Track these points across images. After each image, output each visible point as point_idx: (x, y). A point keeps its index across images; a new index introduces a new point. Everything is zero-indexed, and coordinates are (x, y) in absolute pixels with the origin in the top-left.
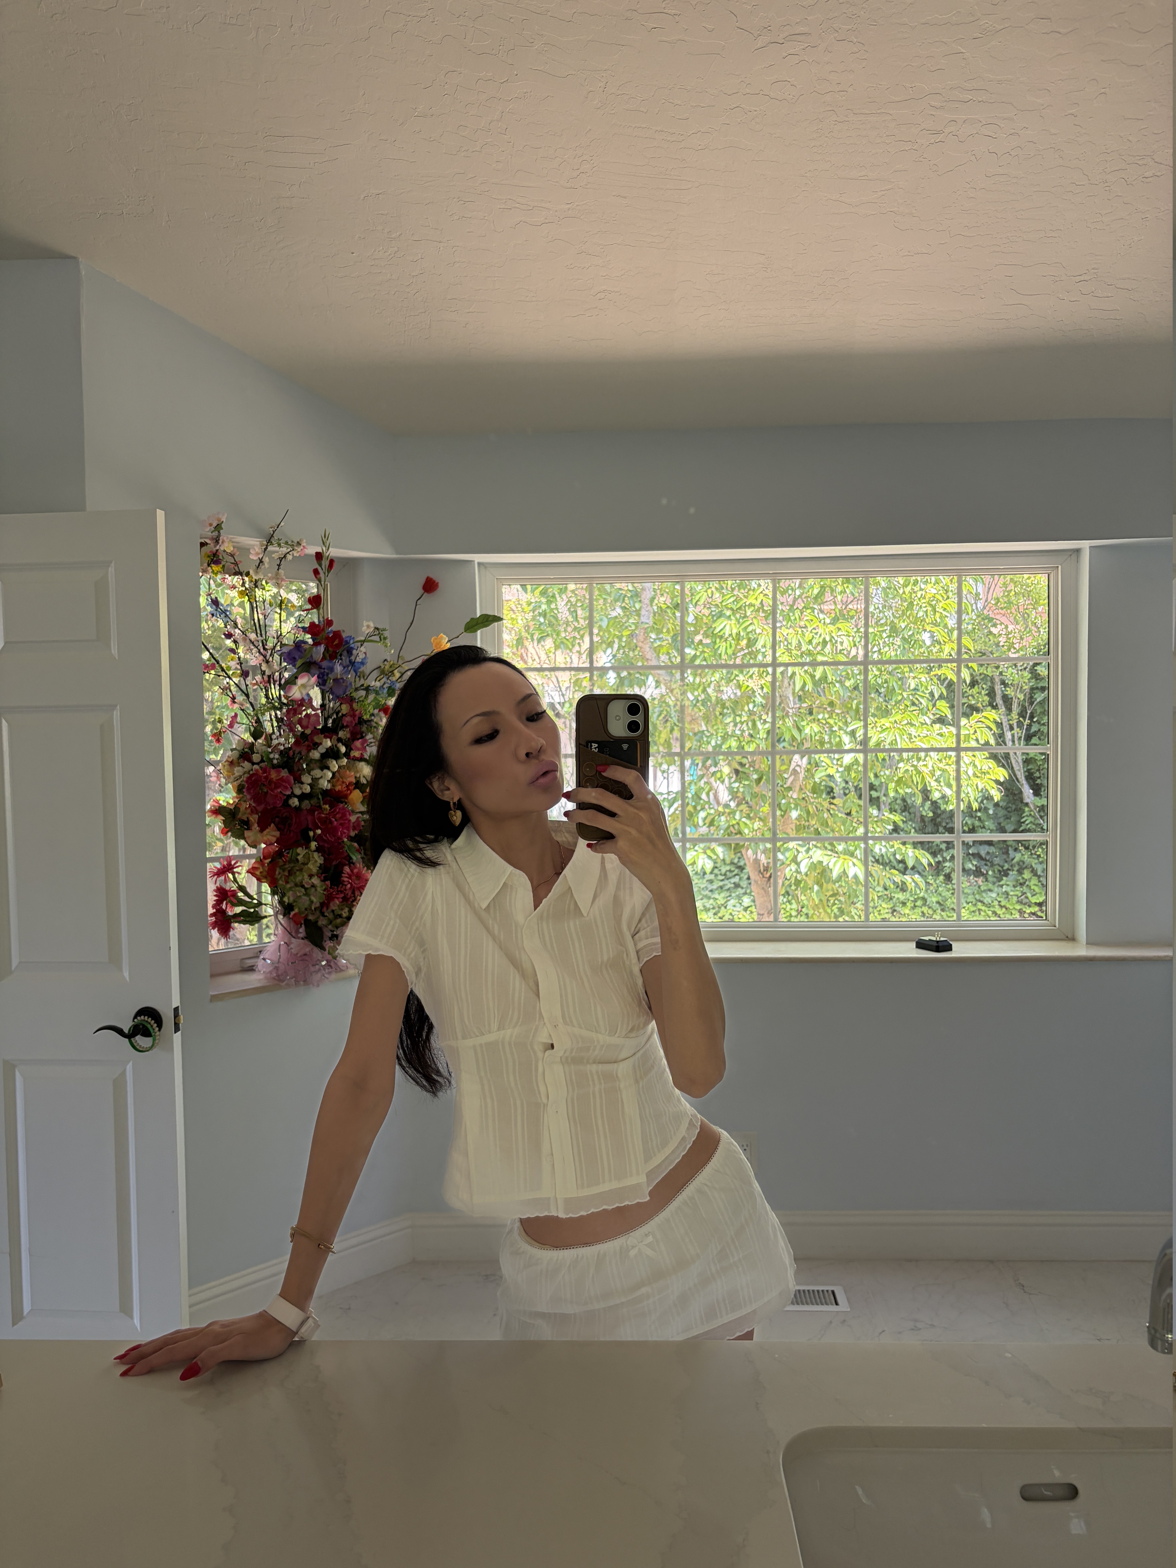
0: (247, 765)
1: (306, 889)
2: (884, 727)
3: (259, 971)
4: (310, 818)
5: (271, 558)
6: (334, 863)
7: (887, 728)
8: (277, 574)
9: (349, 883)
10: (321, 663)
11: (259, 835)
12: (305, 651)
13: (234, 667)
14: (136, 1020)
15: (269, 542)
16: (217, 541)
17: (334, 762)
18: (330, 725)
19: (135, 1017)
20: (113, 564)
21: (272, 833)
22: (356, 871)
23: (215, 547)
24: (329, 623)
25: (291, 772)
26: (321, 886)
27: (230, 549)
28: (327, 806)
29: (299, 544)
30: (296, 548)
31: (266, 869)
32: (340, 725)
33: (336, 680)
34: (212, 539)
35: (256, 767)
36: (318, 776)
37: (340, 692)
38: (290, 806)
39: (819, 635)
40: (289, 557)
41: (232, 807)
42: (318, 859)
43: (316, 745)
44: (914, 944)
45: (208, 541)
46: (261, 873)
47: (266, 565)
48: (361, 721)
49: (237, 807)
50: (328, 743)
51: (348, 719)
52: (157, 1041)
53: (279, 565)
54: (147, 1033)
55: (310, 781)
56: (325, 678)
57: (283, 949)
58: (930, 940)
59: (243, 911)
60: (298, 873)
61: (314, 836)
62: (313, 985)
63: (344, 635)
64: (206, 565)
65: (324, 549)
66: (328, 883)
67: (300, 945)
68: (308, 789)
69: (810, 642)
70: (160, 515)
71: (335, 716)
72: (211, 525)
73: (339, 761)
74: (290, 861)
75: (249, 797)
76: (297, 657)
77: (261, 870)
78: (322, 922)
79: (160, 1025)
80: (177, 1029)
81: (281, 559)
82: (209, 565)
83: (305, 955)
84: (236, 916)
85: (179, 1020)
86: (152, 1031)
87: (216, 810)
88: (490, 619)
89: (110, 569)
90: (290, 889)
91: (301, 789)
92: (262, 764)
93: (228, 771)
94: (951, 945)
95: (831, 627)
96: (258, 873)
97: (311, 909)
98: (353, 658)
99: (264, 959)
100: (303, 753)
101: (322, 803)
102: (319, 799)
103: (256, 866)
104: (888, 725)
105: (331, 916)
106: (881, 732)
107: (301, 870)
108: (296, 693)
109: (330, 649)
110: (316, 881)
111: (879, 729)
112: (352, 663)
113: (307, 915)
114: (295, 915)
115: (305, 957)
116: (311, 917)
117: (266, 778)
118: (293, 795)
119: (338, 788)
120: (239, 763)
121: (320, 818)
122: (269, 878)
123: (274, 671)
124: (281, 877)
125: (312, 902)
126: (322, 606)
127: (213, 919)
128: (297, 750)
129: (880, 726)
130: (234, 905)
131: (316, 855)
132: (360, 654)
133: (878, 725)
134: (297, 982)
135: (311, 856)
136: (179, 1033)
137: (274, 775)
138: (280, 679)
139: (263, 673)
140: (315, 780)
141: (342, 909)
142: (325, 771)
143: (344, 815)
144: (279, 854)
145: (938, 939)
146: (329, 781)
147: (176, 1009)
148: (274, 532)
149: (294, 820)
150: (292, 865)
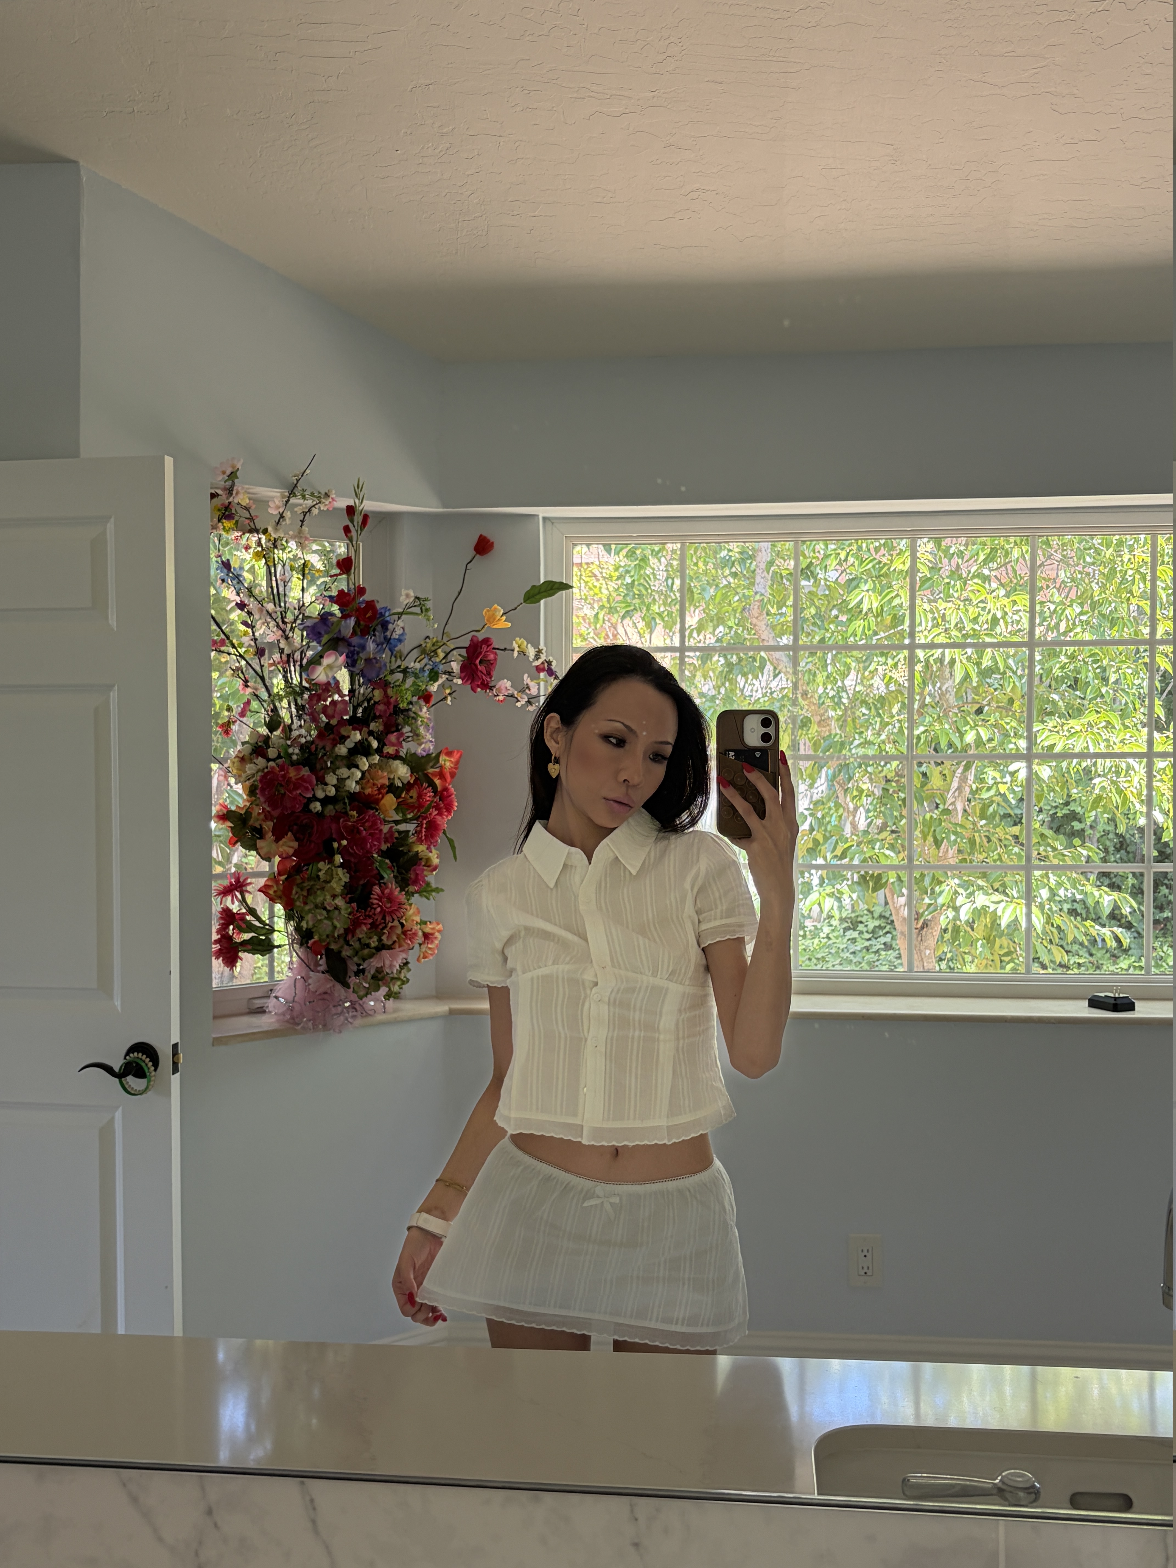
0: (261, 761)
1: (328, 911)
2: (1073, 731)
3: (270, 1012)
4: (334, 826)
5: (293, 513)
6: (362, 882)
7: (1077, 732)
8: (300, 532)
9: (379, 906)
10: (350, 640)
11: (274, 846)
12: (332, 624)
13: (246, 644)
14: (128, 1058)
15: (292, 493)
16: (230, 491)
17: (365, 759)
19: (127, 1054)
20: (112, 520)
21: (289, 845)
22: (387, 891)
23: (228, 498)
24: (361, 591)
25: (313, 770)
26: (346, 909)
27: (245, 502)
28: (355, 813)
29: (327, 495)
30: (323, 500)
31: (281, 888)
32: (372, 715)
33: (368, 661)
34: (225, 489)
35: (271, 764)
36: (345, 776)
37: (372, 675)
38: (310, 811)
39: (987, 610)
40: (315, 511)
41: (243, 812)
42: (343, 876)
43: (343, 739)
44: (1086, 1003)
45: (219, 492)
46: (275, 892)
47: (288, 521)
48: (397, 711)
49: (248, 812)
50: (357, 736)
51: (381, 707)
52: (152, 1083)
53: (302, 521)
54: (140, 1074)
55: (335, 782)
56: (356, 657)
57: (299, 985)
58: (1106, 996)
59: (253, 937)
60: (319, 892)
61: (338, 848)
62: (334, 1031)
63: (378, 606)
64: (216, 520)
65: (357, 501)
66: (355, 905)
67: (319, 980)
68: (332, 792)
69: (975, 620)
70: (169, 461)
71: (366, 704)
72: (224, 473)
73: (370, 758)
74: (310, 879)
75: (262, 799)
76: (323, 633)
77: (275, 888)
78: (346, 952)
79: (156, 1064)
80: (175, 1070)
81: (305, 514)
82: (219, 521)
83: (325, 993)
84: (244, 943)
85: (178, 1059)
86: (146, 1071)
87: (224, 815)
88: (556, 586)
89: (109, 525)
90: (310, 911)
91: (324, 791)
92: (280, 761)
93: (238, 769)
94: (1134, 1003)
96: (271, 892)
97: (333, 936)
98: (388, 634)
99: (277, 997)
100: (328, 749)
101: (348, 808)
102: (345, 803)
103: (269, 883)
104: (1078, 728)
105: (357, 945)
106: (1068, 738)
107: (323, 889)
108: (320, 675)
109: (362, 623)
110: (339, 902)
111: (1066, 733)
112: (388, 640)
113: (328, 944)
114: (315, 942)
115: (326, 996)
116: (333, 946)
117: (284, 776)
118: (314, 799)
119: (368, 791)
120: (251, 760)
121: (345, 827)
122: (284, 899)
123: (294, 649)
124: (299, 898)
125: (335, 927)
126: (353, 571)
127: (218, 946)
128: (321, 745)
129: (1068, 731)
130: (241, 930)
131: (340, 871)
132: (398, 628)
133: (1065, 727)
134: (315, 1027)
135: (334, 873)
136: (178, 1075)
137: (292, 773)
138: (302, 659)
139: (282, 651)
140: (341, 781)
141: (370, 938)
142: (353, 770)
143: (374, 824)
144: (298, 869)
145: (1117, 995)
146: (357, 782)
147: (175, 1046)
148: (298, 481)
149: (315, 828)
150: (312, 883)
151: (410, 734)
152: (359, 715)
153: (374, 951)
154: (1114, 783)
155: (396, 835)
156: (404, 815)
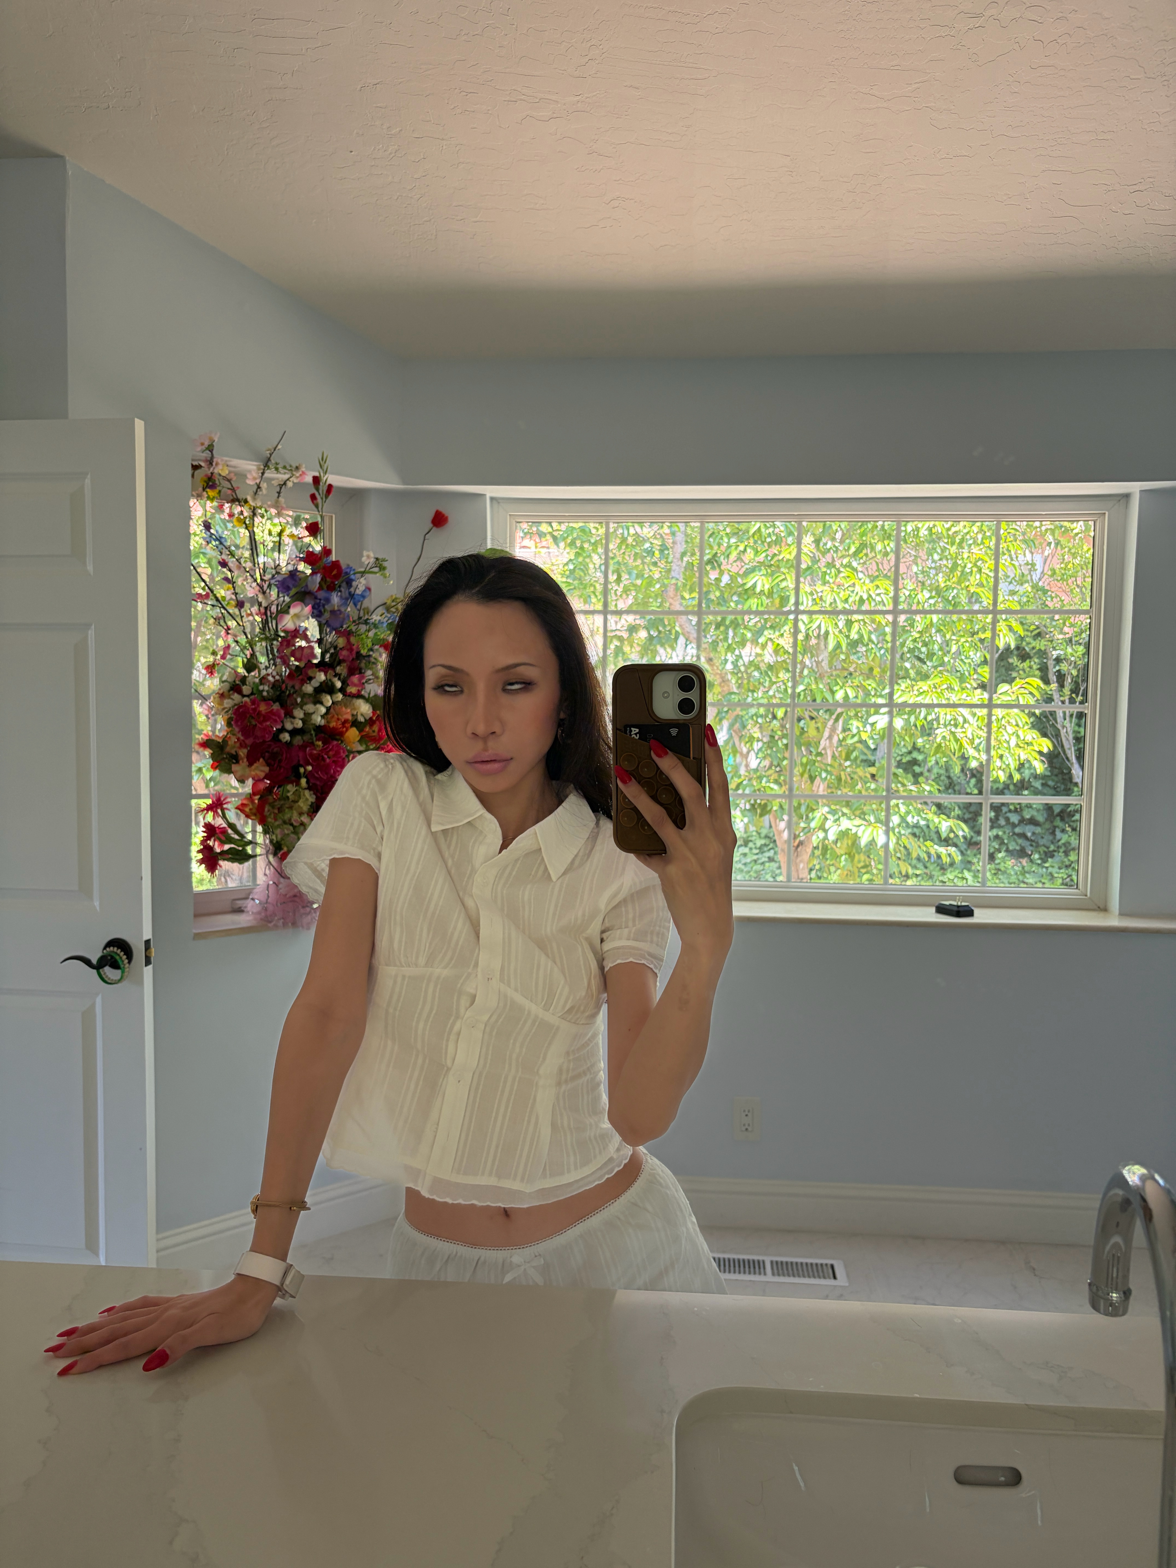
0: (236, 697)
1: (294, 827)
2: (921, 691)
3: (248, 912)
4: (301, 754)
5: (270, 485)
7: (924, 692)
8: (277, 502)
10: (316, 594)
11: (247, 770)
13: (228, 598)
15: (266, 465)
16: (210, 462)
17: (329, 697)
20: (89, 476)
21: (261, 769)
24: (329, 552)
25: (282, 706)
27: (225, 472)
28: (320, 743)
29: (297, 469)
31: (256, 806)
32: (337, 660)
34: (206, 461)
35: (246, 699)
36: (311, 711)
37: (337, 625)
38: (280, 741)
39: (855, 592)
40: (290, 484)
41: (220, 741)
42: (309, 797)
43: (310, 680)
44: (934, 909)
49: (225, 740)
50: (322, 677)
53: (279, 493)
56: (322, 609)
57: (272, 889)
58: (950, 905)
60: (287, 810)
61: (304, 773)
68: (299, 724)
69: (846, 601)
70: (138, 424)
72: (202, 444)
73: (334, 696)
74: (281, 798)
75: (237, 729)
77: (251, 807)
80: (148, 962)
81: (281, 486)
82: (204, 490)
89: (86, 480)
90: (278, 826)
91: (292, 723)
93: (217, 704)
96: (247, 810)
98: (352, 590)
99: (253, 899)
100: (297, 687)
101: (315, 739)
102: (311, 735)
103: (245, 802)
104: (925, 688)
106: (917, 696)
109: (328, 580)
110: (304, 819)
112: (352, 596)
115: (296, 899)
117: (254, 710)
118: (283, 730)
119: (333, 724)
120: (230, 695)
122: (258, 816)
124: (270, 814)
126: (319, 534)
127: (201, 856)
128: (290, 684)
129: (918, 690)
130: (222, 843)
131: (307, 793)
135: (302, 794)
137: (263, 708)
139: (260, 605)
140: (308, 715)
142: (318, 706)
143: (338, 753)
144: (269, 790)
145: (959, 904)
146: (322, 717)
147: (147, 942)
148: (271, 455)
149: (284, 756)
150: (282, 802)
151: (371, 677)
152: (327, 660)
154: (953, 733)
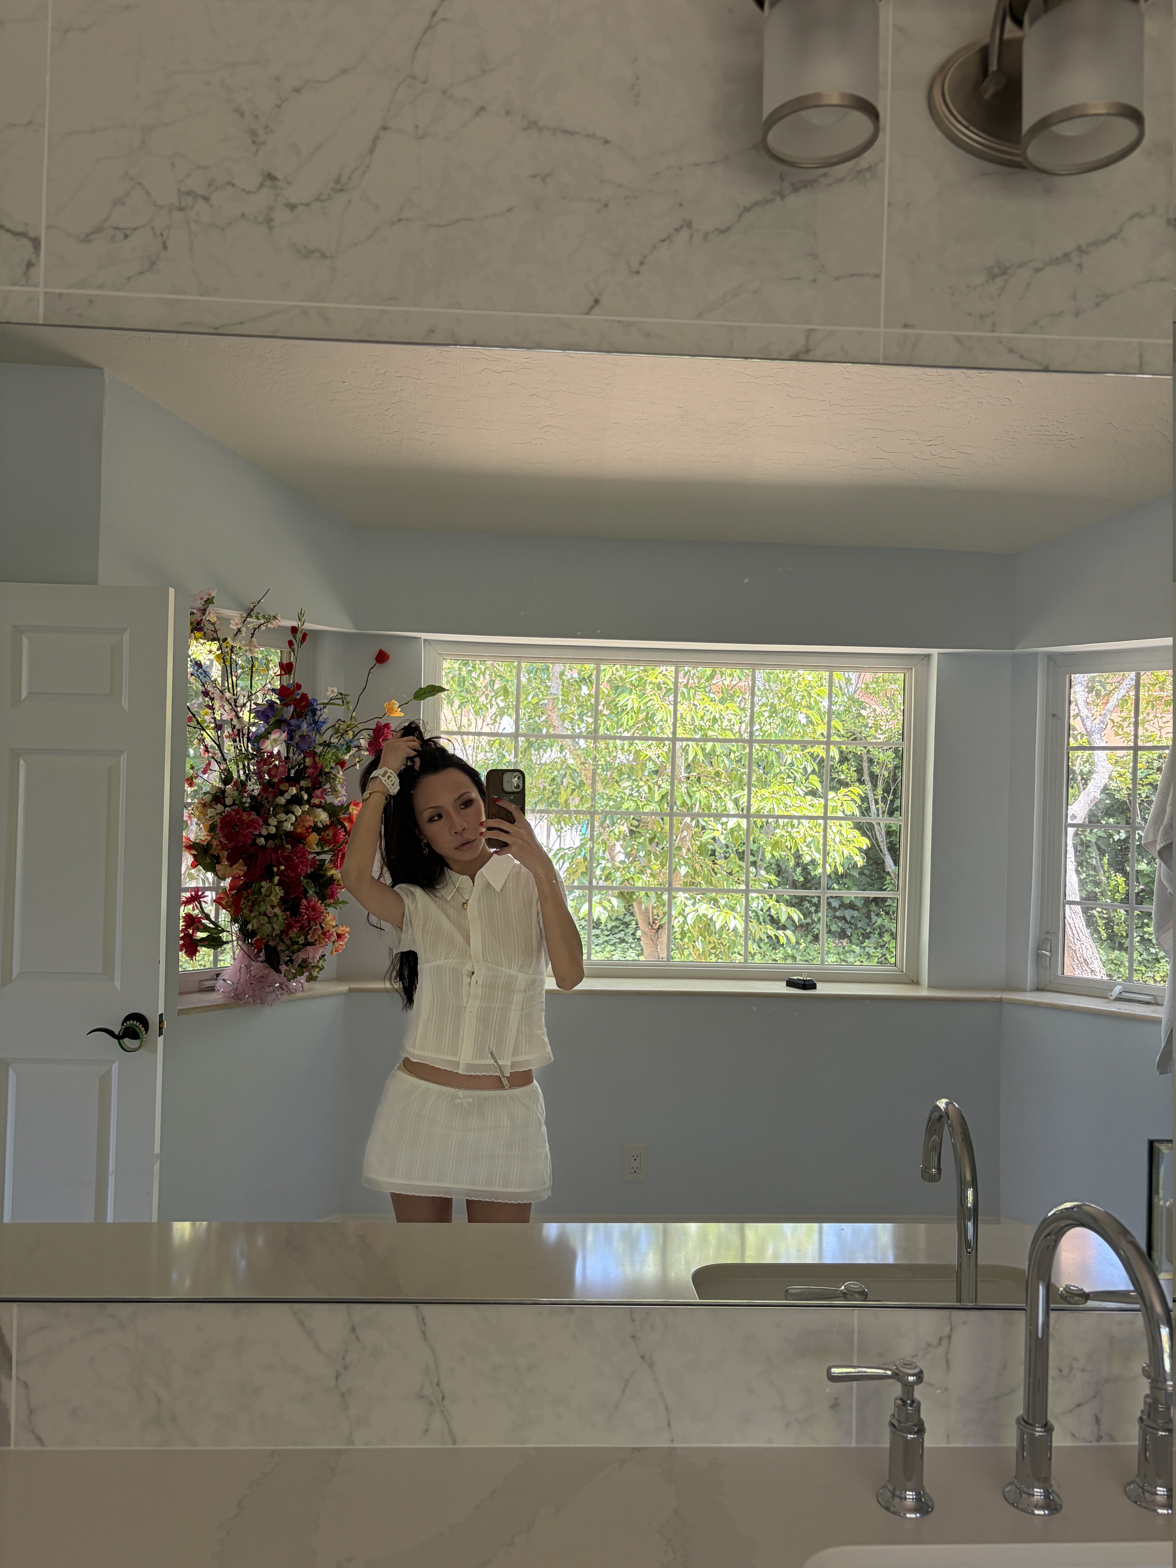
0: (220, 807)
1: (269, 918)
2: (764, 797)
4: (274, 856)
5: (247, 628)
6: (292, 896)
7: (766, 798)
8: (251, 642)
9: (306, 914)
10: (289, 722)
11: (229, 869)
12: (277, 710)
14: (125, 1024)
16: (204, 612)
17: (298, 808)
18: (292, 775)
19: (124, 1021)
21: (240, 869)
22: (312, 903)
23: (201, 617)
25: (260, 814)
26: (282, 916)
28: (289, 846)
29: (275, 618)
30: (271, 621)
32: (303, 775)
33: (300, 737)
34: (199, 610)
35: (228, 809)
36: (283, 819)
38: (257, 844)
40: (263, 628)
41: (203, 844)
42: (279, 892)
43: (282, 793)
46: (226, 902)
48: (321, 773)
49: (209, 844)
50: (294, 791)
51: (310, 771)
52: (143, 1043)
53: (253, 634)
54: (135, 1036)
55: (276, 823)
56: (293, 734)
57: (243, 970)
58: (797, 979)
59: (208, 936)
60: (261, 903)
62: (268, 1004)
63: (310, 698)
64: (190, 631)
66: (288, 913)
67: (257, 967)
68: (273, 830)
71: (297, 767)
72: (202, 599)
73: (302, 807)
75: (220, 835)
76: (267, 715)
77: (227, 900)
78: (281, 947)
79: (147, 1030)
81: (255, 629)
82: (192, 632)
83: (262, 977)
84: (202, 940)
85: (163, 1025)
86: (140, 1034)
87: (189, 845)
88: (437, 689)
91: (268, 830)
92: (234, 807)
94: (816, 984)
95: (721, 707)
97: (272, 936)
98: (316, 718)
100: (270, 799)
101: (285, 843)
102: (282, 839)
103: (222, 896)
105: (289, 942)
106: (761, 801)
107: (264, 901)
108: (266, 746)
109: (298, 709)
111: (759, 798)
112: (316, 722)
113: (268, 941)
114: (257, 940)
115: (262, 979)
116: (271, 943)
117: (239, 819)
118: (260, 835)
119: (299, 830)
120: (212, 806)
121: (283, 856)
122: (233, 908)
123: (243, 725)
124: (246, 907)
125: (274, 929)
128: (265, 796)
130: (199, 930)
131: (277, 888)
132: (323, 714)
133: (758, 794)
134: (254, 1001)
135: (273, 889)
136: (162, 1037)
137: (245, 816)
138: (249, 733)
141: (299, 937)
142: (290, 815)
143: (304, 854)
144: (245, 886)
145: (805, 979)
146: (292, 824)
147: (161, 1016)
148: (254, 607)
149: (260, 857)
150: (256, 896)
151: (331, 790)
153: (301, 946)
155: (318, 862)
156: (322, 848)
